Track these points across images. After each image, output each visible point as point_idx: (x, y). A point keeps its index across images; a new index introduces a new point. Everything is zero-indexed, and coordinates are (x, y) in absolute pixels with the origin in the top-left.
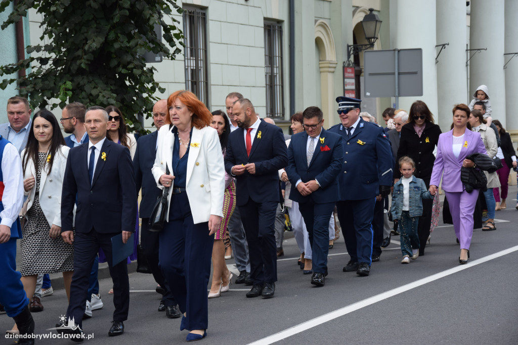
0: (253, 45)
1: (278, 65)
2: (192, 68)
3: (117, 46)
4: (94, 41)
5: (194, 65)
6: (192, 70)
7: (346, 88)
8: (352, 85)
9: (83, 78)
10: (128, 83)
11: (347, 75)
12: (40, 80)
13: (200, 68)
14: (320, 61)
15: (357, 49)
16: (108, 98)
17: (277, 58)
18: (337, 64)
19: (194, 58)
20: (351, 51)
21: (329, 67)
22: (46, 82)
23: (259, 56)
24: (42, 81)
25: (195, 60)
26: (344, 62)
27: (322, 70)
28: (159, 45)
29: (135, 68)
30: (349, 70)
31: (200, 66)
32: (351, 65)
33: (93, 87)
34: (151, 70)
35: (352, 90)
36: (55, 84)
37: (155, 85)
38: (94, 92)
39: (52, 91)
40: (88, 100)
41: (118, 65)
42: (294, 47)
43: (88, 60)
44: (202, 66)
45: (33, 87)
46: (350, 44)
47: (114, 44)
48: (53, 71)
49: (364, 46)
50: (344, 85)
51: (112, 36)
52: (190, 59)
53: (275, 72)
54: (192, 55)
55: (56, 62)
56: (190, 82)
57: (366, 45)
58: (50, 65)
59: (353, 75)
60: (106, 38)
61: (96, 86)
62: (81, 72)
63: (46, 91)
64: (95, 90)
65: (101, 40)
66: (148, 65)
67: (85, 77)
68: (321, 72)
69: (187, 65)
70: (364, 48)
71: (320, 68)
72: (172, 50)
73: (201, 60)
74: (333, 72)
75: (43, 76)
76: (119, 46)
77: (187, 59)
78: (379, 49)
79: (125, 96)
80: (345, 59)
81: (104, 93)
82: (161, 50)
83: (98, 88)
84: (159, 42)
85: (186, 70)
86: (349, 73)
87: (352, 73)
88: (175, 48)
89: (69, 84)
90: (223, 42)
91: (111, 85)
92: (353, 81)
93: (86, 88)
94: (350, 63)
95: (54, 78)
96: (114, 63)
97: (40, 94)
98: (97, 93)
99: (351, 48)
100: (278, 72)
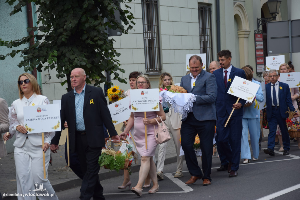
0: (191, 22)
1: (208, 34)
2: (149, 38)
3: (87, 25)
4: (71, 22)
5: (150, 37)
6: (149, 40)
7: (257, 48)
8: (261, 45)
9: (65, 48)
10: (96, 51)
11: (257, 39)
12: (37, 50)
13: (154, 38)
14: (238, 30)
15: (264, 21)
16: (81, 61)
17: (208, 29)
18: (250, 32)
19: (150, 32)
20: (259, 22)
21: (245, 34)
22: (41, 52)
23: (195, 29)
24: (38, 51)
25: (151, 33)
26: (255, 30)
27: (240, 36)
28: (117, 24)
29: (99, 40)
30: (259, 36)
31: (154, 37)
32: (260, 32)
33: (71, 54)
34: (111, 41)
35: (261, 49)
36: (47, 52)
37: (113, 51)
38: (72, 57)
39: (45, 58)
40: (68, 63)
41: (87, 39)
42: (219, 22)
43: (67, 36)
44: (156, 37)
45: (33, 55)
46: (259, 18)
47: (85, 24)
48: (46, 44)
49: (269, 19)
50: (255, 46)
51: (84, 19)
52: (147, 33)
53: (207, 39)
54: (148, 30)
55: (47, 38)
56: (147, 48)
57: (270, 18)
58: (44, 40)
59: (261, 39)
60: (80, 21)
61: (74, 53)
62: (63, 44)
63: (41, 57)
64: (73, 56)
65: (76, 22)
66: (110, 38)
67: (66, 47)
68: (239, 38)
69: (145, 36)
70: (269, 20)
71: (238, 35)
72: (126, 27)
73: (155, 33)
74: (248, 37)
75: (39, 47)
76: (89, 26)
77: (146, 33)
78: (280, 21)
79: (94, 60)
80: (256, 28)
81: (78, 58)
82: (118, 27)
83: (75, 55)
84: (116, 22)
85: (145, 40)
86: (258, 37)
87: (261, 37)
88: (128, 25)
89: (56, 53)
90: (169, 21)
91: (85, 52)
92: (262, 43)
93: (67, 55)
94: (260, 31)
95: (46, 49)
96: (85, 37)
97: (37, 60)
98: (74, 58)
99: (260, 21)
100: (208, 39)
